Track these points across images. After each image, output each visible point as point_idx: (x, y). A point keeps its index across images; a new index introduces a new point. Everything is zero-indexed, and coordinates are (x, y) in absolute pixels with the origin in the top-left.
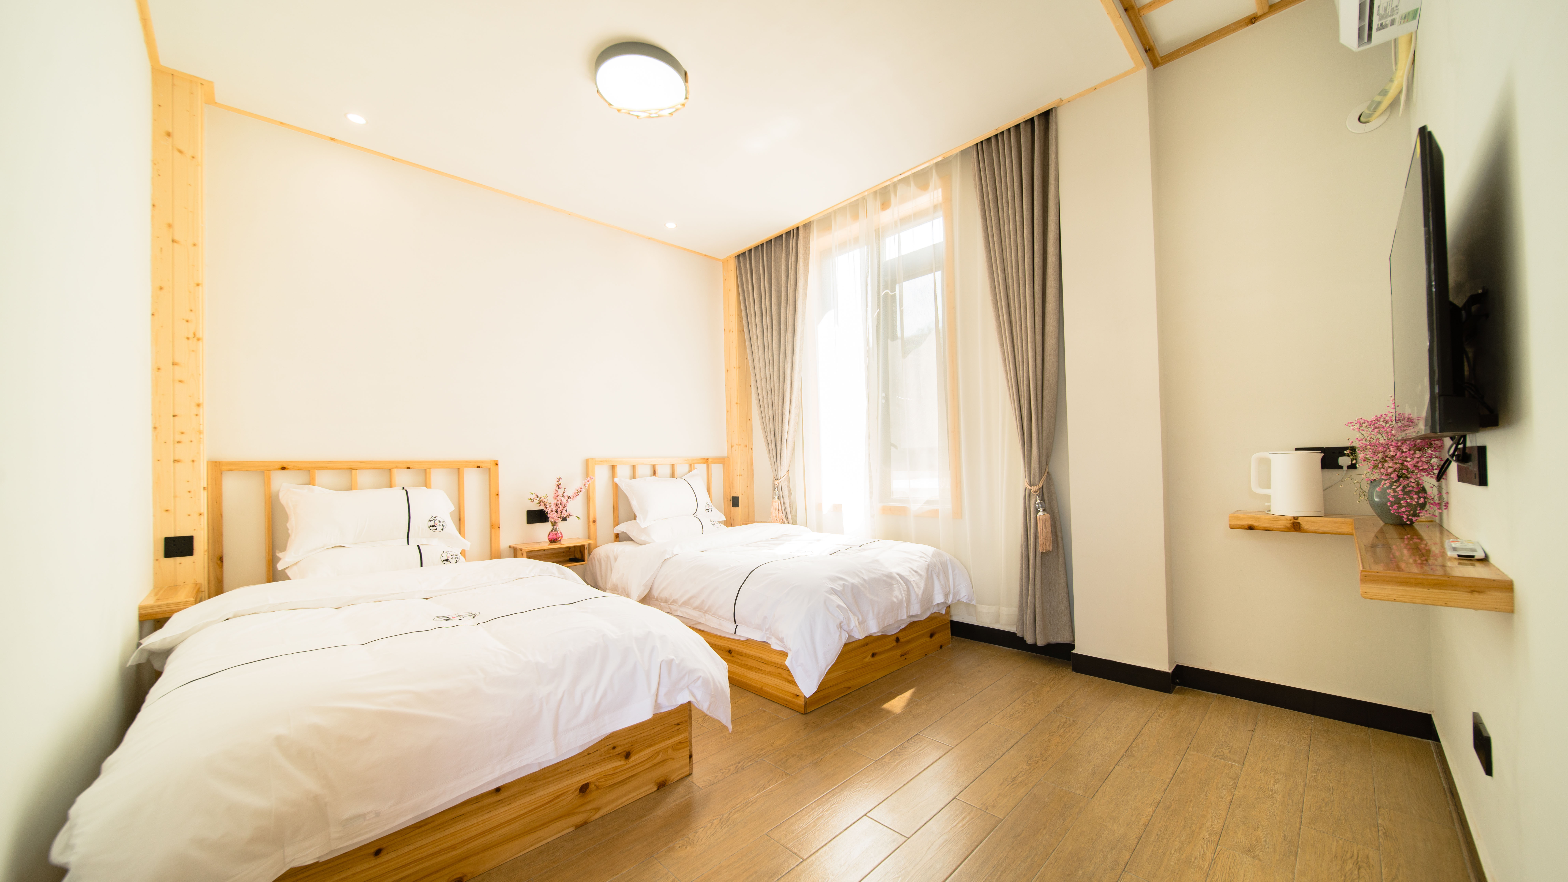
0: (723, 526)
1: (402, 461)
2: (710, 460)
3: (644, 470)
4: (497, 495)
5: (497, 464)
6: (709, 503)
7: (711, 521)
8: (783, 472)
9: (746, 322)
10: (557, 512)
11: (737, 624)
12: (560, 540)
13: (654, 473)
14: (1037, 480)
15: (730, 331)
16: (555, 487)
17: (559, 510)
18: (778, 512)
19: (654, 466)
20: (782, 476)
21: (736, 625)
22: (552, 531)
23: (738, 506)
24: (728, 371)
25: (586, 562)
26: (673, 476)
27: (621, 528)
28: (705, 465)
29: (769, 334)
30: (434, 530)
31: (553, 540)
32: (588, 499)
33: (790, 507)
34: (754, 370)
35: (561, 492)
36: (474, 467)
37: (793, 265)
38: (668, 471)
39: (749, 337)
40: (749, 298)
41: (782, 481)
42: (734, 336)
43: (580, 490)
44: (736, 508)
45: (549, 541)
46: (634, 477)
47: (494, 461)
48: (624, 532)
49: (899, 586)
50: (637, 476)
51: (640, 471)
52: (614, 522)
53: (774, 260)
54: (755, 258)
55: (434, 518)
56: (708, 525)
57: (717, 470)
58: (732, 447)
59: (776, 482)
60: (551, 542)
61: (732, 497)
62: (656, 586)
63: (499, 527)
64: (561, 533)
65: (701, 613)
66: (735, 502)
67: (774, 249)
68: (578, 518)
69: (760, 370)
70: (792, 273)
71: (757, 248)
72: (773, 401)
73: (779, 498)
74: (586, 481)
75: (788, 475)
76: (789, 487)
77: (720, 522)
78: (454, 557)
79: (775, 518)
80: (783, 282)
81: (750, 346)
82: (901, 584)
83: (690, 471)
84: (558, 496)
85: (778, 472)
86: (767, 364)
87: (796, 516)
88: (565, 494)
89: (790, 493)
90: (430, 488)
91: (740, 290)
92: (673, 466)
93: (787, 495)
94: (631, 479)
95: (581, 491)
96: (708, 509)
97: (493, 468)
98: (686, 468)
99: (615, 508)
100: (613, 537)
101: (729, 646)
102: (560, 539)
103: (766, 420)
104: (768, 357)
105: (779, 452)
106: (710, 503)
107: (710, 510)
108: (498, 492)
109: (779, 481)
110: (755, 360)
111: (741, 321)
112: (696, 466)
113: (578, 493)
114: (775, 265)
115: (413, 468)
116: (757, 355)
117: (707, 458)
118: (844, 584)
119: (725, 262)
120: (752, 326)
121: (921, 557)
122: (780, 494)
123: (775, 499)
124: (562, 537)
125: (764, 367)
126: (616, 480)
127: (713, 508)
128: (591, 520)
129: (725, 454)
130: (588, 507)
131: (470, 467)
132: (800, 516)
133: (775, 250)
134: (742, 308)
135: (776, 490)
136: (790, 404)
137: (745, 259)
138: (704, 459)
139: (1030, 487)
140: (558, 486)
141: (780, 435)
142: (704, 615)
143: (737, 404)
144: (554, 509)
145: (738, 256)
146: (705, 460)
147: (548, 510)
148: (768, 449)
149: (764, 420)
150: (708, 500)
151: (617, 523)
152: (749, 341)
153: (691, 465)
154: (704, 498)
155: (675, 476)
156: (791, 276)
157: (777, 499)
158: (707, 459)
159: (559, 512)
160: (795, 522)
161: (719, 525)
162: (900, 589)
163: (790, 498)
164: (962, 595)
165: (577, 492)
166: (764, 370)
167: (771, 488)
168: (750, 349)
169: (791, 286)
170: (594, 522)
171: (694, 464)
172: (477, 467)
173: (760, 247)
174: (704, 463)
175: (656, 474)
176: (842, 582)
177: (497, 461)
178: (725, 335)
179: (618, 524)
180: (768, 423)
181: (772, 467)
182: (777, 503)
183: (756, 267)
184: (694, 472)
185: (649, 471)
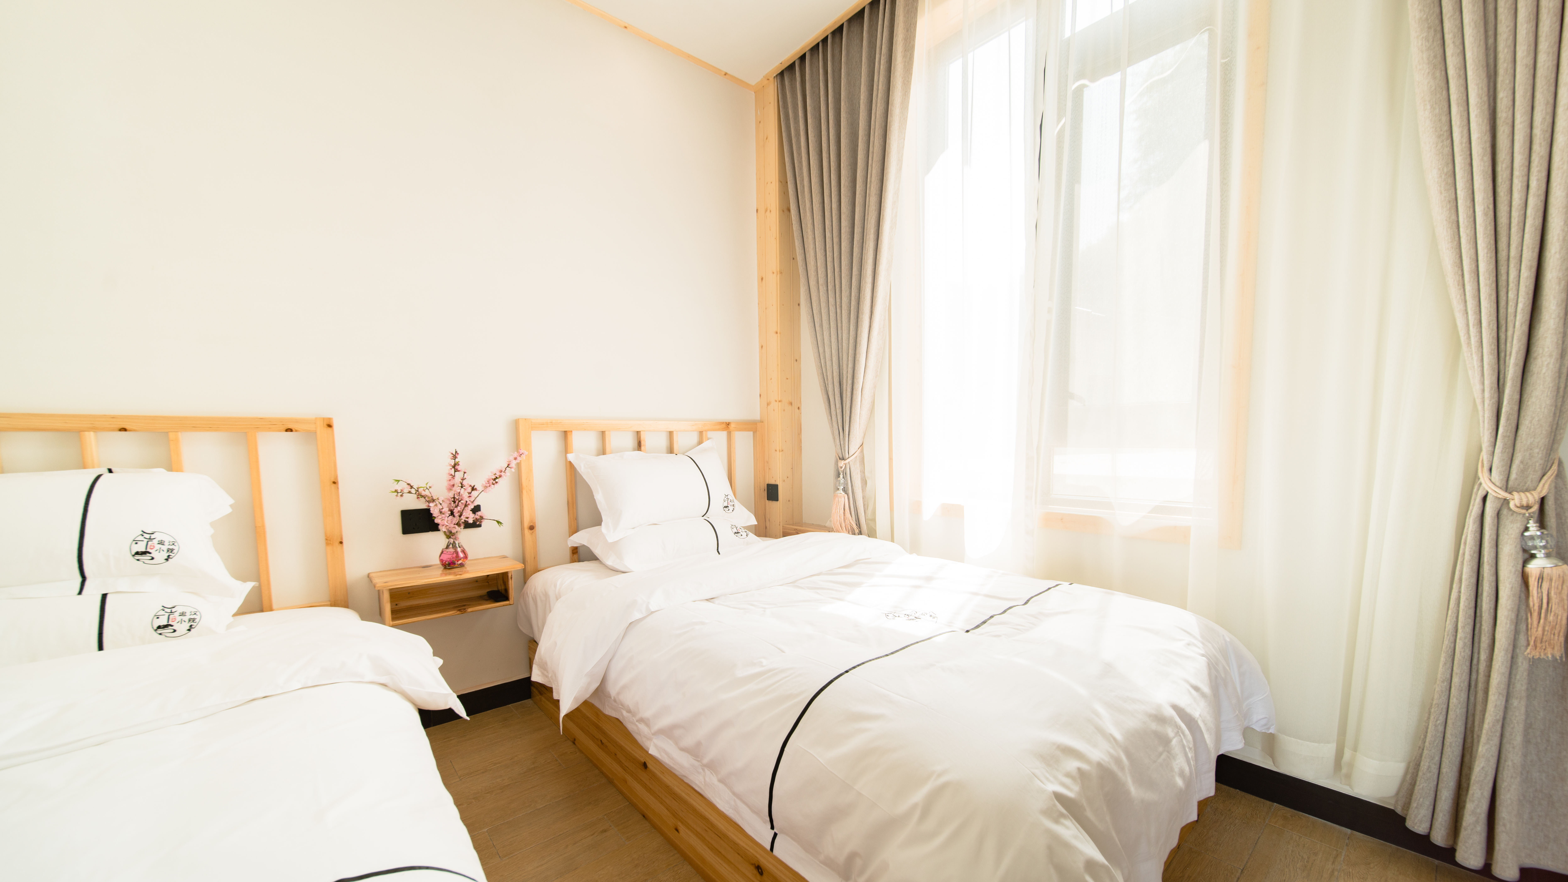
0: (752, 536)
1: (105, 416)
2: (732, 426)
3: (622, 440)
4: (334, 483)
5: (330, 426)
6: (729, 497)
7: (732, 526)
8: (854, 447)
9: (794, 190)
10: (452, 514)
11: (775, 830)
12: (462, 565)
13: (639, 446)
14: (1533, 476)
15: (766, 211)
16: (447, 469)
17: (456, 511)
18: (844, 513)
19: (638, 433)
20: (851, 454)
21: (772, 833)
22: (447, 547)
23: (777, 500)
24: (762, 279)
25: (511, 601)
26: (671, 451)
27: (580, 539)
28: (724, 435)
29: (834, 206)
30: (146, 562)
31: (449, 565)
32: (520, 489)
33: (864, 505)
34: (805, 274)
35: (459, 476)
36: (280, 431)
37: (882, 62)
38: (663, 442)
39: (798, 216)
40: (799, 148)
41: (852, 461)
42: (774, 218)
43: (498, 474)
44: (774, 503)
45: (443, 565)
46: (603, 451)
47: (324, 419)
48: (584, 545)
49: (1182, 740)
50: (608, 449)
51: (614, 441)
52: (570, 526)
53: (847, 64)
54: (811, 70)
55: (148, 536)
56: (726, 534)
57: (744, 442)
58: (768, 404)
59: (842, 464)
60: (445, 568)
61: (767, 485)
62: (612, 676)
63: (341, 543)
64: (464, 551)
65: (697, 764)
66: (772, 492)
67: (847, 42)
68: (498, 522)
69: (817, 272)
70: (881, 80)
71: (815, 49)
72: (839, 325)
73: (845, 490)
74: (512, 458)
75: (862, 451)
76: (863, 472)
77: (749, 528)
78: (186, 618)
79: (838, 523)
80: (861, 101)
81: (800, 232)
82: (1183, 733)
83: (700, 442)
84: (453, 485)
85: (844, 447)
86: (829, 259)
87: (874, 520)
88: (465, 482)
89: (864, 482)
90: (179, 469)
91: (784, 135)
92: (671, 434)
93: (860, 485)
94: (598, 455)
95: (500, 476)
96: (727, 507)
97: (322, 431)
98: (694, 438)
99: (572, 504)
100: (568, 553)
101: (758, 856)
102: (460, 562)
103: (825, 358)
104: (831, 246)
105: (848, 412)
106: (731, 497)
107: (731, 508)
108: (336, 477)
109: (847, 461)
110: (807, 256)
111: (784, 192)
112: (710, 434)
113: (494, 480)
114: (848, 74)
115: (135, 430)
116: (812, 246)
117: (727, 421)
118: (1079, 769)
119: (759, 90)
120: (804, 197)
121: (1189, 644)
122: (847, 484)
123: (838, 492)
124: (466, 557)
125: (824, 265)
126: (571, 457)
127: (736, 503)
128: (526, 524)
129: (757, 416)
130: (520, 502)
131: (270, 429)
132: (882, 524)
133: (848, 46)
134: (787, 168)
135: (841, 476)
136: (870, 327)
137: (793, 80)
138: (723, 423)
139: (1503, 494)
140: (454, 467)
141: (850, 382)
142: (703, 770)
143: (777, 333)
144: (446, 510)
145: (781, 74)
146: (724, 426)
147: (435, 512)
148: (827, 407)
149: (822, 357)
150: (729, 491)
151: (574, 529)
152: (799, 223)
153: (701, 433)
154: (721, 488)
155: (675, 450)
156: (878, 86)
157: (842, 492)
158: (728, 424)
159: (457, 515)
160: (872, 534)
161: (744, 534)
162: (1184, 746)
163: (863, 490)
164: (1255, 718)
165: (494, 477)
166: (823, 270)
167: (832, 473)
168: (800, 238)
169: (878, 105)
170: (532, 528)
171: (706, 431)
172: (287, 430)
173: (818, 48)
174: (723, 430)
175: (643, 448)
176: (1073, 765)
177: (330, 419)
178: (757, 218)
179: (576, 531)
180: (828, 363)
181: (834, 438)
182: (842, 498)
183: (812, 87)
184: (706, 444)
185: (629, 441)
